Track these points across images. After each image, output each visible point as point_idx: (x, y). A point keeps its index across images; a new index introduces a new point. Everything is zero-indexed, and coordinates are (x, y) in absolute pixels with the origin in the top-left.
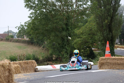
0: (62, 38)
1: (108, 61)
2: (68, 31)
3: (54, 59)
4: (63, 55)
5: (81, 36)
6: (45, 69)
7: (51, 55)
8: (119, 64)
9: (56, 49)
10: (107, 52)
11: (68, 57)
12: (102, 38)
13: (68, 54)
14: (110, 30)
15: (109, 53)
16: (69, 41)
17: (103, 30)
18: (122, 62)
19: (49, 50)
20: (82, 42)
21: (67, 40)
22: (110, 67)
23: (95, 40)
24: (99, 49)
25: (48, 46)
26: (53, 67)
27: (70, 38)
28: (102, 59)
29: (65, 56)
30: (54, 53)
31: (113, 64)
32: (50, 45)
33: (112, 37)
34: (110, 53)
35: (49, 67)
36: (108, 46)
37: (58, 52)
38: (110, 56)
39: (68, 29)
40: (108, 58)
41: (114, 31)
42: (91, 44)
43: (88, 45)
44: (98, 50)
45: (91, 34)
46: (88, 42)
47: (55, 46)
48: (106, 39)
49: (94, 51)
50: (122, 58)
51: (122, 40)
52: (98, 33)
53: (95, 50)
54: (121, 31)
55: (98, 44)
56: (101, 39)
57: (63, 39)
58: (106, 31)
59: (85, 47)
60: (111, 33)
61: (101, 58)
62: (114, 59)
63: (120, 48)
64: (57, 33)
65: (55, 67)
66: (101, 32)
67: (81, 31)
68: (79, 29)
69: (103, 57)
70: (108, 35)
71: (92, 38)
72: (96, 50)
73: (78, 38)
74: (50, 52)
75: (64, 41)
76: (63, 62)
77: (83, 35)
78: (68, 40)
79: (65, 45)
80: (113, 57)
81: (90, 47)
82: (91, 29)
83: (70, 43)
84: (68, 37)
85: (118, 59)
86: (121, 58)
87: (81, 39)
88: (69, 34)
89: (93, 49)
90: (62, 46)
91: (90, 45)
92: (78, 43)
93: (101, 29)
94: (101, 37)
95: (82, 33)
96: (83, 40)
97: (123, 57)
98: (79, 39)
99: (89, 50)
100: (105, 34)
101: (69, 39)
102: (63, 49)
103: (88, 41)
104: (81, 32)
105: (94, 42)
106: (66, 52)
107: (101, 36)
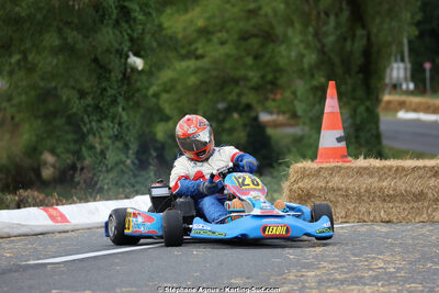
0: (96, 60)
1: (336, 181)
2: (125, 26)
3: (47, 173)
4: (103, 153)
5: (200, 47)
6: (11, 226)
7: (33, 151)
8: (387, 198)
9: (59, 122)
10: (330, 138)
11: (129, 162)
12: (311, 58)
13: (126, 146)
14: (358, 17)
15: (339, 140)
16: (135, 76)
17: (319, 14)
18: (402, 185)
19: (17, 126)
20: (203, 82)
21: (124, 74)
22: (343, 214)
23: (279, 70)
24: (294, 116)
25: (15, 101)
26: (52, 218)
27: (139, 63)
28: (304, 174)
29: (112, 157)
30: (49, 143)
31: (359, 197)
32: (23, 98)
33: (367, 53)
34: (343, 144)
35: (32, 217)
36: (331, 104)
37: (70, 137)
38: (343, 157)
39: (125, 13)
40: (332, 169)
41: (378, 20)
42: (256, 89)
43: (240, 95)
44: (291, 125)
45: (256, 36)
46: (236, 82)
47: (52, 106)
48: (337, 60)
49: (270, 131)
50: (403, 169)
51: (428, 66)
52: (290, 32)
53: (276, 125)
54: (419, 17)
55: (294, 93)
56: (306, 66)
57: (100, 68)
58: (332, 20)
59: (221, 106)
60: (364, 27)
61: (300, 165)
62: (361, 171)
63: (415, 110)
64: (73, 36)
65: (62, 216)
66: (306, 25)
67: (197, 17)
68: (186, 11)
69: (308, 164)
70: (345, 39)
71: (256, 57)
72: (282, 125)
73: (183, 57)
74: (26, 136)
75: (108, 80)
76: (101, 190)
77: (209, 41)
78: (129, 74)
79: (114, 102)
80: (362, 162)
81: (249, 107)
82: (252, 6)
83: (138, 90)
84: (128, 57)
85: (382, 173)
86: (397, 169)
87: (200, 63)
88: (132, 40)
89: (264, 117)
90: (97, 107)
91: (250, 98)
92: (179, 87)
93: (306, 8)
94: (305, 52)
95: (205, 32)
96: (207, 71)
97: (409, 163)
98: (191, 64)
99: (245, 125)
100: (331, 39)
101: (134, 69)
102: (99, 121)
103: (240, 73)
104: (201, 23)
105: (270, 77)
106: (117, 137)
107: (308, 46)
